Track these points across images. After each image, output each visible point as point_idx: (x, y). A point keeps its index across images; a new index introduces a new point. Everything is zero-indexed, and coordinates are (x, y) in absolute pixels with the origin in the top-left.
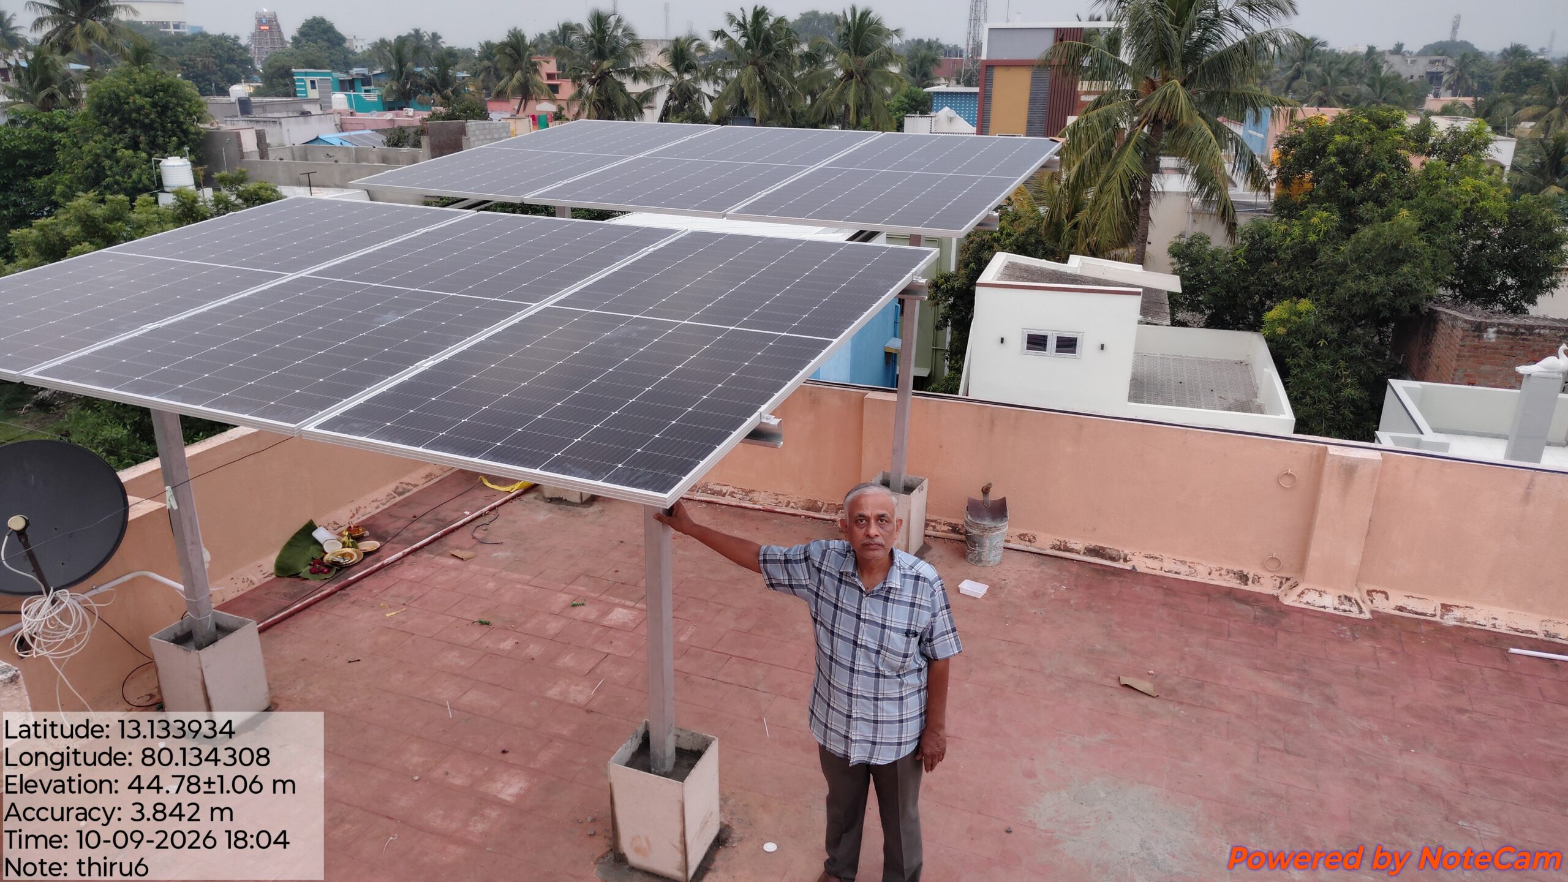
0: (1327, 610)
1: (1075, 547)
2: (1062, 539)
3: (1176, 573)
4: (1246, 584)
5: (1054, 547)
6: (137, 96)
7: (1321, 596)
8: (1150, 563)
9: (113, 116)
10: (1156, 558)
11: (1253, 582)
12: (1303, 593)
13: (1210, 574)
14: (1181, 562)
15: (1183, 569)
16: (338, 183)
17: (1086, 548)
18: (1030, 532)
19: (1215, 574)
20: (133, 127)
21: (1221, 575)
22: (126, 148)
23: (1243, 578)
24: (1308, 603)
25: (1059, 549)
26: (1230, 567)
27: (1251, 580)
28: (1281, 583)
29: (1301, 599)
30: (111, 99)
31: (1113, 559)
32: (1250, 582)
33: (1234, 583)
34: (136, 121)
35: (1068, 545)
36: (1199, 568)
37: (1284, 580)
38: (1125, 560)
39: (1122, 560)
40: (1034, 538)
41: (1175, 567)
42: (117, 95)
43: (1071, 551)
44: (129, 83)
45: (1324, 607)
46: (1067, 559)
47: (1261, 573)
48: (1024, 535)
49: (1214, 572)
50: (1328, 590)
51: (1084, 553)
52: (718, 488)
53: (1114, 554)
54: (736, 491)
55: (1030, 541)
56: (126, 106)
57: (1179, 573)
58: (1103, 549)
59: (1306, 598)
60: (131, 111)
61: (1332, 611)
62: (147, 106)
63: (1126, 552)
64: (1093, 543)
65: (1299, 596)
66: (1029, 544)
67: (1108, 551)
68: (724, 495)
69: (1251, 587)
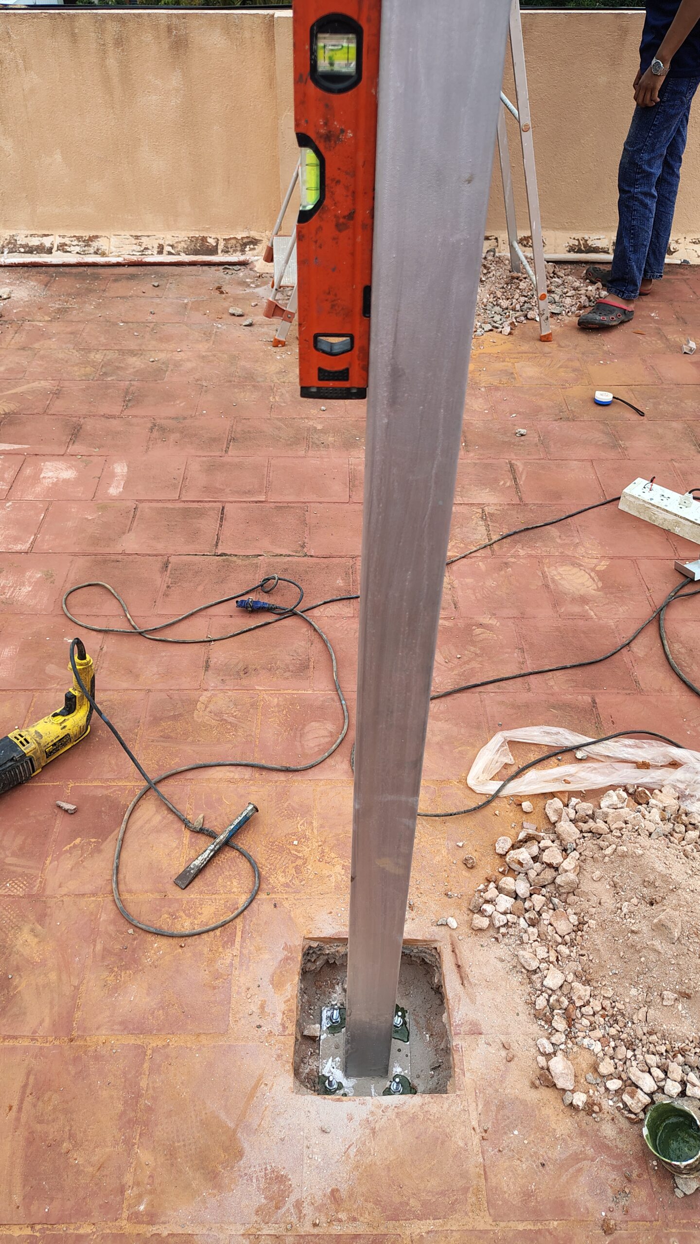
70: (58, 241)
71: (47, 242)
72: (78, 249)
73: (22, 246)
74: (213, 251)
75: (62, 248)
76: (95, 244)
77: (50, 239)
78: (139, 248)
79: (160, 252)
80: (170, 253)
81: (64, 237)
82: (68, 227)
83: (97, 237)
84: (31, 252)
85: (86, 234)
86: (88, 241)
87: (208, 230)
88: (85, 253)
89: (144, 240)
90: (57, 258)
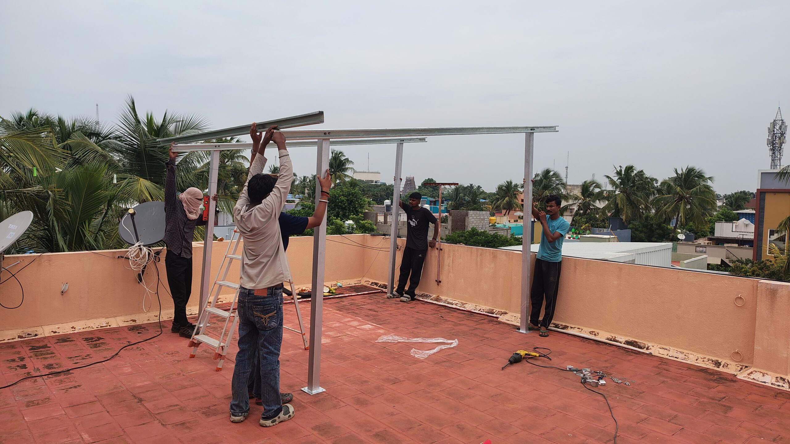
0: (766, 384)
1: (620, 340)
2: (614, 335)
3: (676, 357)
4: (719, 368)
5: (608, 339)
7: (763, 376)
8: (662, 351)
10: (666, 349)
11: (723, 367)
12: (752, 373)
13: (697, 360)
14: (681, 352)
15: (681, 356)
17: (626, 341)
18: (596, 331)
21: (703, 361)
23: (718, 364)
24: (754, 379)
25: (611, 340)
26: (711, 358)
27: (722, 365)
28: (741, 369)
29: (749, 376)
31: (640, 347)
32: (721, 367)
33: (711, 366)
36: (690, 356)
37: (744, 367)
38: (647, 349)
39: (645, 349)
40: (598, 333)
41: (675, 355)
43: (617, 341)
44: (341, 192)
45: (765, 382)
46: (613, 345)
47: (729, 362)
48: (593, 332)
49: (700, 359)
50: (769, 373)
51: (624, 343)
52: (451, 301)
53: (642, 345)
55: (595, 335)
57: (678, 358)
58: (636, 342)
59: (752, 376)
61: (770, 385)
63: (649, 345)
64: (630, 339)
65: (749, 374)
67: (639, 343)
69: (721, 369)
70: (456, 302)
71: (454, 302)
72: (460, 305)
73: (447, 302)
74: (493, 313)
75: (456, 305)
76: (464, 305)
77: (455, 302)
78: (475, 308)
79: (479, 311)
80: (481, 311)
81: (458, 302)
82: (461, 300)
83: (467, 304)
84: (448, 304)
85: (464, 302)
86: (463, 304)
87: (495, 308)
88: (461, 307)
89: (477, 307)
90: (454, 306)
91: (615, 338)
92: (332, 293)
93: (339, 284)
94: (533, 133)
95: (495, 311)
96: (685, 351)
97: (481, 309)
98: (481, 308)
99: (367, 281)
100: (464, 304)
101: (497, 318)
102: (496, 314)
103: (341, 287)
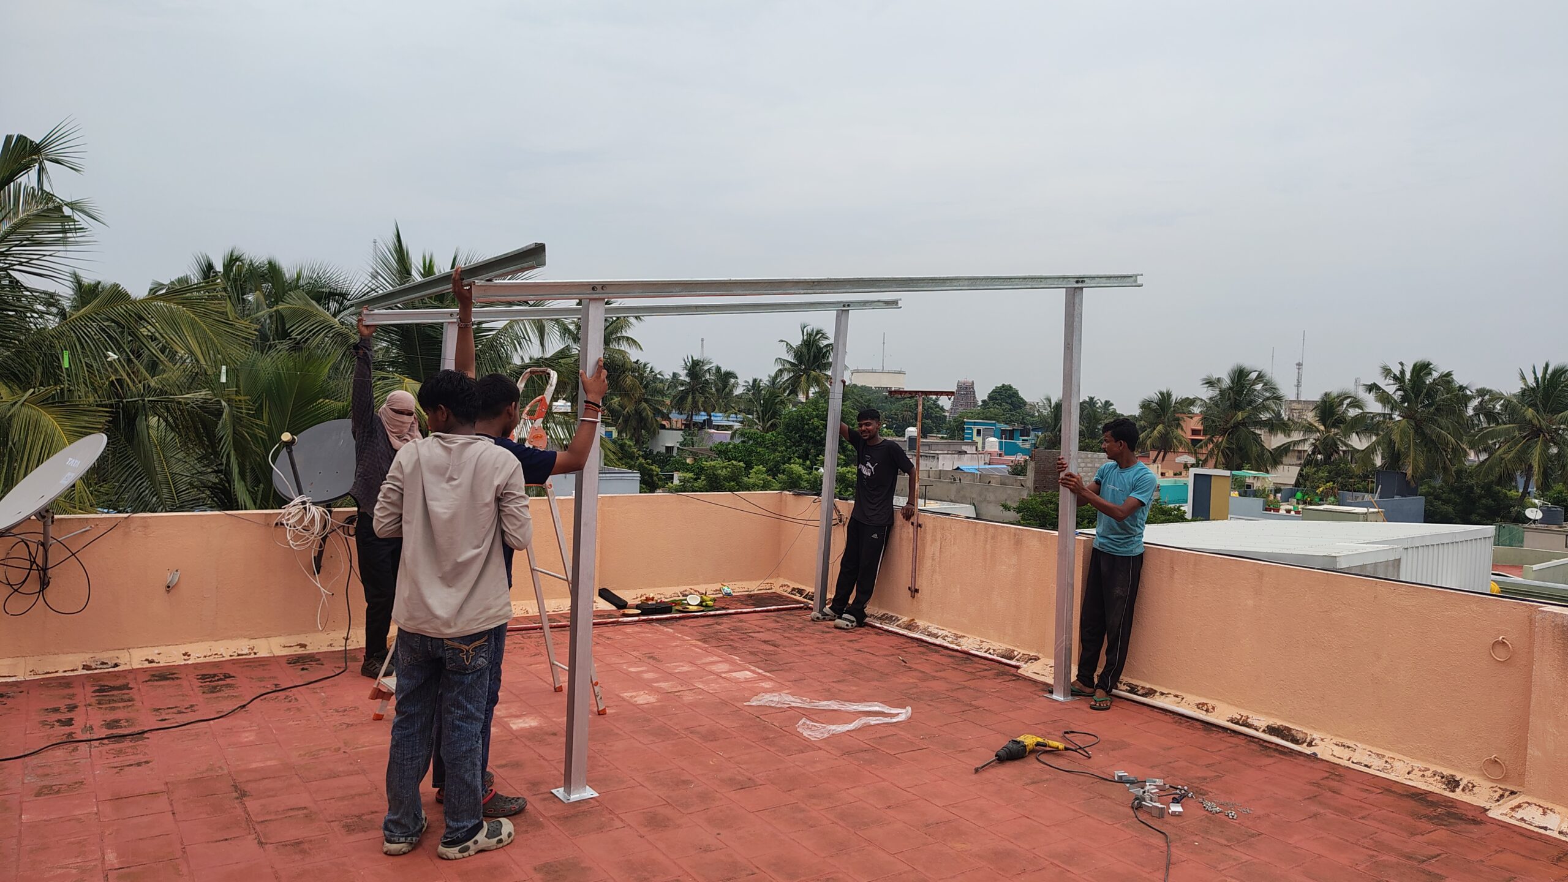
0: (1548, 833)
1: (1256, 723)
2: (1244, 713)
3: (1366, 766)
4: (1454, 791)
5: (1232, 721)
6: (816, 419)
7: (1544, 813)
8: (1338, 751)
9: (796, 433)
10: (1349, 747)
11: (1463, 790)
12: (1519, 806)
13: (1409, 773)
14: (1378, 755)
15: (1377, 763)
16: (953, 499)
17: (1267, 727)
18: (1211, 703)
19: (1416, 774)
20: (808, 442)
21: (1423, 776)
22: (799, 458)
23: (1453, 783)
24: (1522, 819)
25: (1237, 723)
26: (1440, 769)
27: (1461, 787)
28: (1502, 796)
29: (1513, 814)
30: (797, 420)
31: (1296, 741)
32: (1459, 790)
33: (1437, 787)
34: (811, 438)
35: (1249, 720)
36: (1398, 765)
37: (1508, 793)
38: (1310, 745)
39: (1305, 744)
40: (1213, 708)
41: (1366, 760)
42: (803, 418)
43: (1250, 726)
44: (814, 409)
45: (1545, 828)
46: (1240, 733)
47: (1477, 780)
48: (1203, 704)
49: (1416, 771)
50: (1557, 808)
51: (1264, 731)
52: (935, 631)
53: (1300, 736)
54: (949, 635)
55: (1207, 711)
56: (806, 426)
57: (1369, 767)
58: (1289, 729)
59: (1520, 814)
60: (810, 430)
61: (1556, 835)
62: (821, 427)
63: (1315, 736)
64: (1278, 722)
65: (1512, 809)
66: (1205, 713)
67: (1293, 732)
68: (937, 638)
69: (1458, 795)
70: (945, 633)
71: (940, 633)
72: (950, 640)
73: (928, 632)
74: (1011, 658)
75: (944, 638)
76: (959, 640)
78: (978, 647)
79: (986, 652)
80: (990, 653)
81: (949, 632)
82: (955, 628)
83: (964, 636)
84: (929, 635)
85: (960, 634)
86: (957, 637)
87: (1018, 647)
88: (952, 643)
89: (984, 644)
90: (938, 641)
91: (1248, 718)
92: (707, 606)
93: (726, 589)
94: (1082, 288)
95: (1016, 653)
96: (1388, 754)
97: (989, 649)
98: (991, 647)
99: (785, 586)
100: (960, 637)
101: (1018, 667)
102: (1018, 660)
103: (729, 594)
